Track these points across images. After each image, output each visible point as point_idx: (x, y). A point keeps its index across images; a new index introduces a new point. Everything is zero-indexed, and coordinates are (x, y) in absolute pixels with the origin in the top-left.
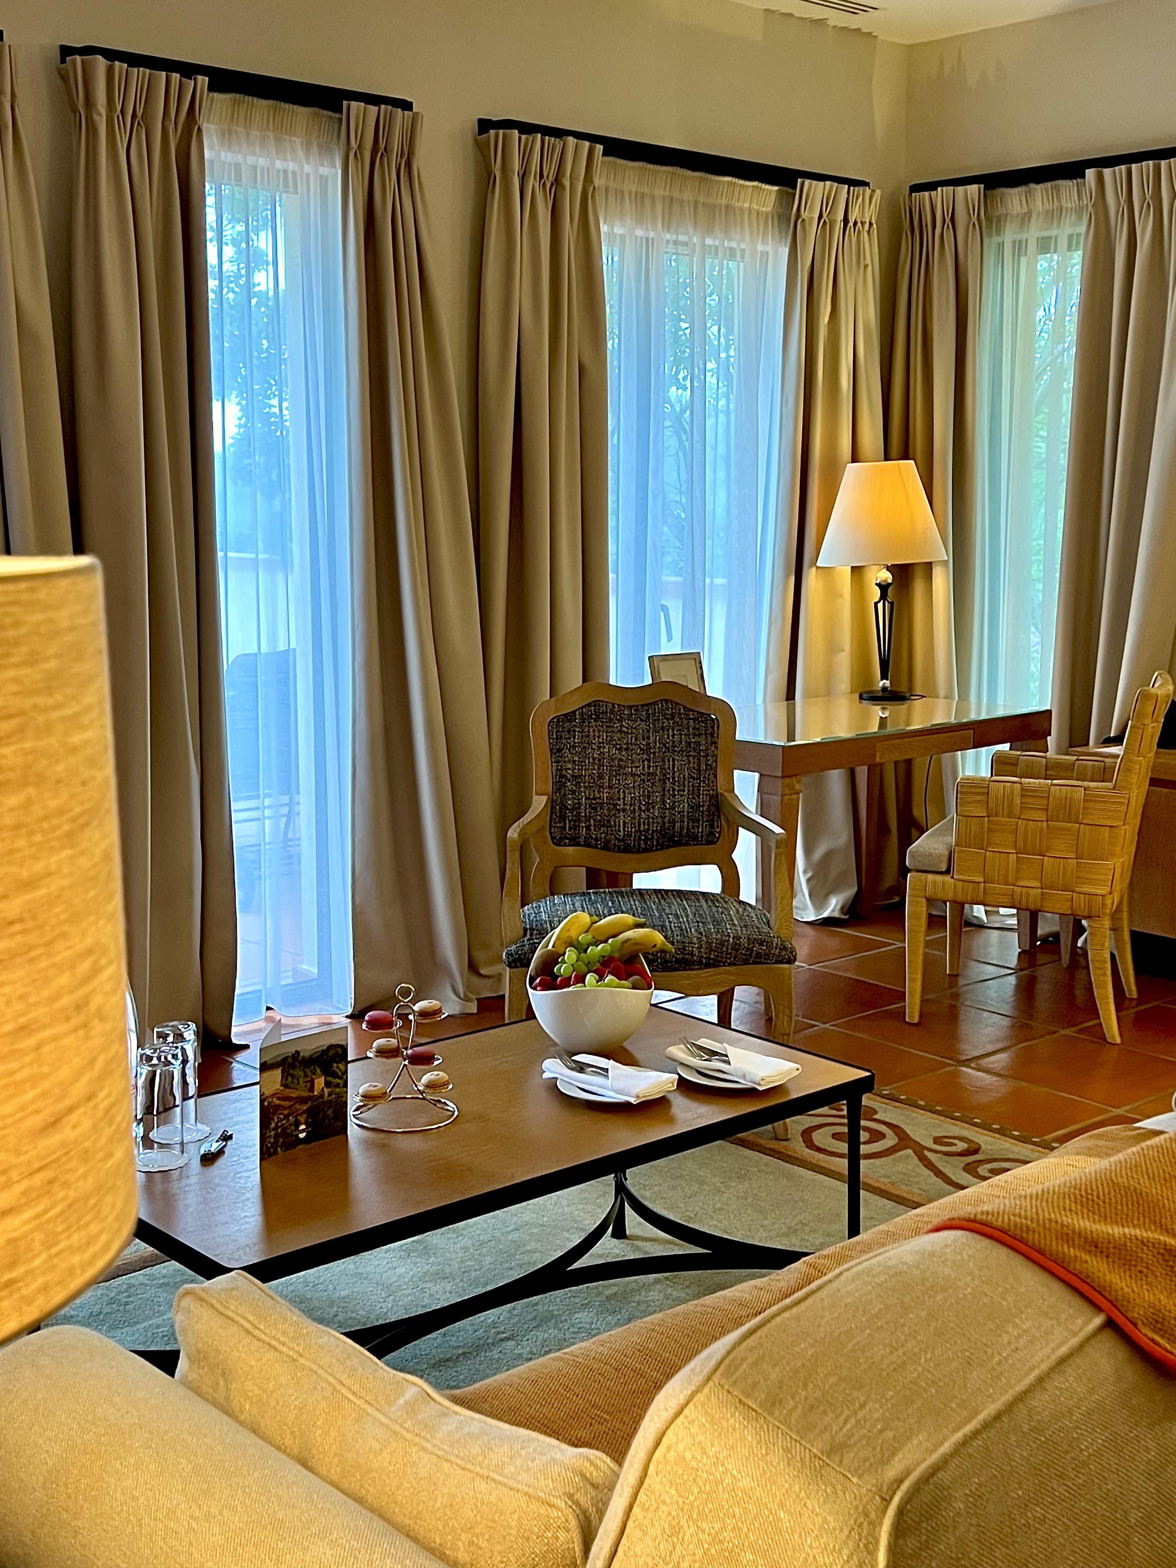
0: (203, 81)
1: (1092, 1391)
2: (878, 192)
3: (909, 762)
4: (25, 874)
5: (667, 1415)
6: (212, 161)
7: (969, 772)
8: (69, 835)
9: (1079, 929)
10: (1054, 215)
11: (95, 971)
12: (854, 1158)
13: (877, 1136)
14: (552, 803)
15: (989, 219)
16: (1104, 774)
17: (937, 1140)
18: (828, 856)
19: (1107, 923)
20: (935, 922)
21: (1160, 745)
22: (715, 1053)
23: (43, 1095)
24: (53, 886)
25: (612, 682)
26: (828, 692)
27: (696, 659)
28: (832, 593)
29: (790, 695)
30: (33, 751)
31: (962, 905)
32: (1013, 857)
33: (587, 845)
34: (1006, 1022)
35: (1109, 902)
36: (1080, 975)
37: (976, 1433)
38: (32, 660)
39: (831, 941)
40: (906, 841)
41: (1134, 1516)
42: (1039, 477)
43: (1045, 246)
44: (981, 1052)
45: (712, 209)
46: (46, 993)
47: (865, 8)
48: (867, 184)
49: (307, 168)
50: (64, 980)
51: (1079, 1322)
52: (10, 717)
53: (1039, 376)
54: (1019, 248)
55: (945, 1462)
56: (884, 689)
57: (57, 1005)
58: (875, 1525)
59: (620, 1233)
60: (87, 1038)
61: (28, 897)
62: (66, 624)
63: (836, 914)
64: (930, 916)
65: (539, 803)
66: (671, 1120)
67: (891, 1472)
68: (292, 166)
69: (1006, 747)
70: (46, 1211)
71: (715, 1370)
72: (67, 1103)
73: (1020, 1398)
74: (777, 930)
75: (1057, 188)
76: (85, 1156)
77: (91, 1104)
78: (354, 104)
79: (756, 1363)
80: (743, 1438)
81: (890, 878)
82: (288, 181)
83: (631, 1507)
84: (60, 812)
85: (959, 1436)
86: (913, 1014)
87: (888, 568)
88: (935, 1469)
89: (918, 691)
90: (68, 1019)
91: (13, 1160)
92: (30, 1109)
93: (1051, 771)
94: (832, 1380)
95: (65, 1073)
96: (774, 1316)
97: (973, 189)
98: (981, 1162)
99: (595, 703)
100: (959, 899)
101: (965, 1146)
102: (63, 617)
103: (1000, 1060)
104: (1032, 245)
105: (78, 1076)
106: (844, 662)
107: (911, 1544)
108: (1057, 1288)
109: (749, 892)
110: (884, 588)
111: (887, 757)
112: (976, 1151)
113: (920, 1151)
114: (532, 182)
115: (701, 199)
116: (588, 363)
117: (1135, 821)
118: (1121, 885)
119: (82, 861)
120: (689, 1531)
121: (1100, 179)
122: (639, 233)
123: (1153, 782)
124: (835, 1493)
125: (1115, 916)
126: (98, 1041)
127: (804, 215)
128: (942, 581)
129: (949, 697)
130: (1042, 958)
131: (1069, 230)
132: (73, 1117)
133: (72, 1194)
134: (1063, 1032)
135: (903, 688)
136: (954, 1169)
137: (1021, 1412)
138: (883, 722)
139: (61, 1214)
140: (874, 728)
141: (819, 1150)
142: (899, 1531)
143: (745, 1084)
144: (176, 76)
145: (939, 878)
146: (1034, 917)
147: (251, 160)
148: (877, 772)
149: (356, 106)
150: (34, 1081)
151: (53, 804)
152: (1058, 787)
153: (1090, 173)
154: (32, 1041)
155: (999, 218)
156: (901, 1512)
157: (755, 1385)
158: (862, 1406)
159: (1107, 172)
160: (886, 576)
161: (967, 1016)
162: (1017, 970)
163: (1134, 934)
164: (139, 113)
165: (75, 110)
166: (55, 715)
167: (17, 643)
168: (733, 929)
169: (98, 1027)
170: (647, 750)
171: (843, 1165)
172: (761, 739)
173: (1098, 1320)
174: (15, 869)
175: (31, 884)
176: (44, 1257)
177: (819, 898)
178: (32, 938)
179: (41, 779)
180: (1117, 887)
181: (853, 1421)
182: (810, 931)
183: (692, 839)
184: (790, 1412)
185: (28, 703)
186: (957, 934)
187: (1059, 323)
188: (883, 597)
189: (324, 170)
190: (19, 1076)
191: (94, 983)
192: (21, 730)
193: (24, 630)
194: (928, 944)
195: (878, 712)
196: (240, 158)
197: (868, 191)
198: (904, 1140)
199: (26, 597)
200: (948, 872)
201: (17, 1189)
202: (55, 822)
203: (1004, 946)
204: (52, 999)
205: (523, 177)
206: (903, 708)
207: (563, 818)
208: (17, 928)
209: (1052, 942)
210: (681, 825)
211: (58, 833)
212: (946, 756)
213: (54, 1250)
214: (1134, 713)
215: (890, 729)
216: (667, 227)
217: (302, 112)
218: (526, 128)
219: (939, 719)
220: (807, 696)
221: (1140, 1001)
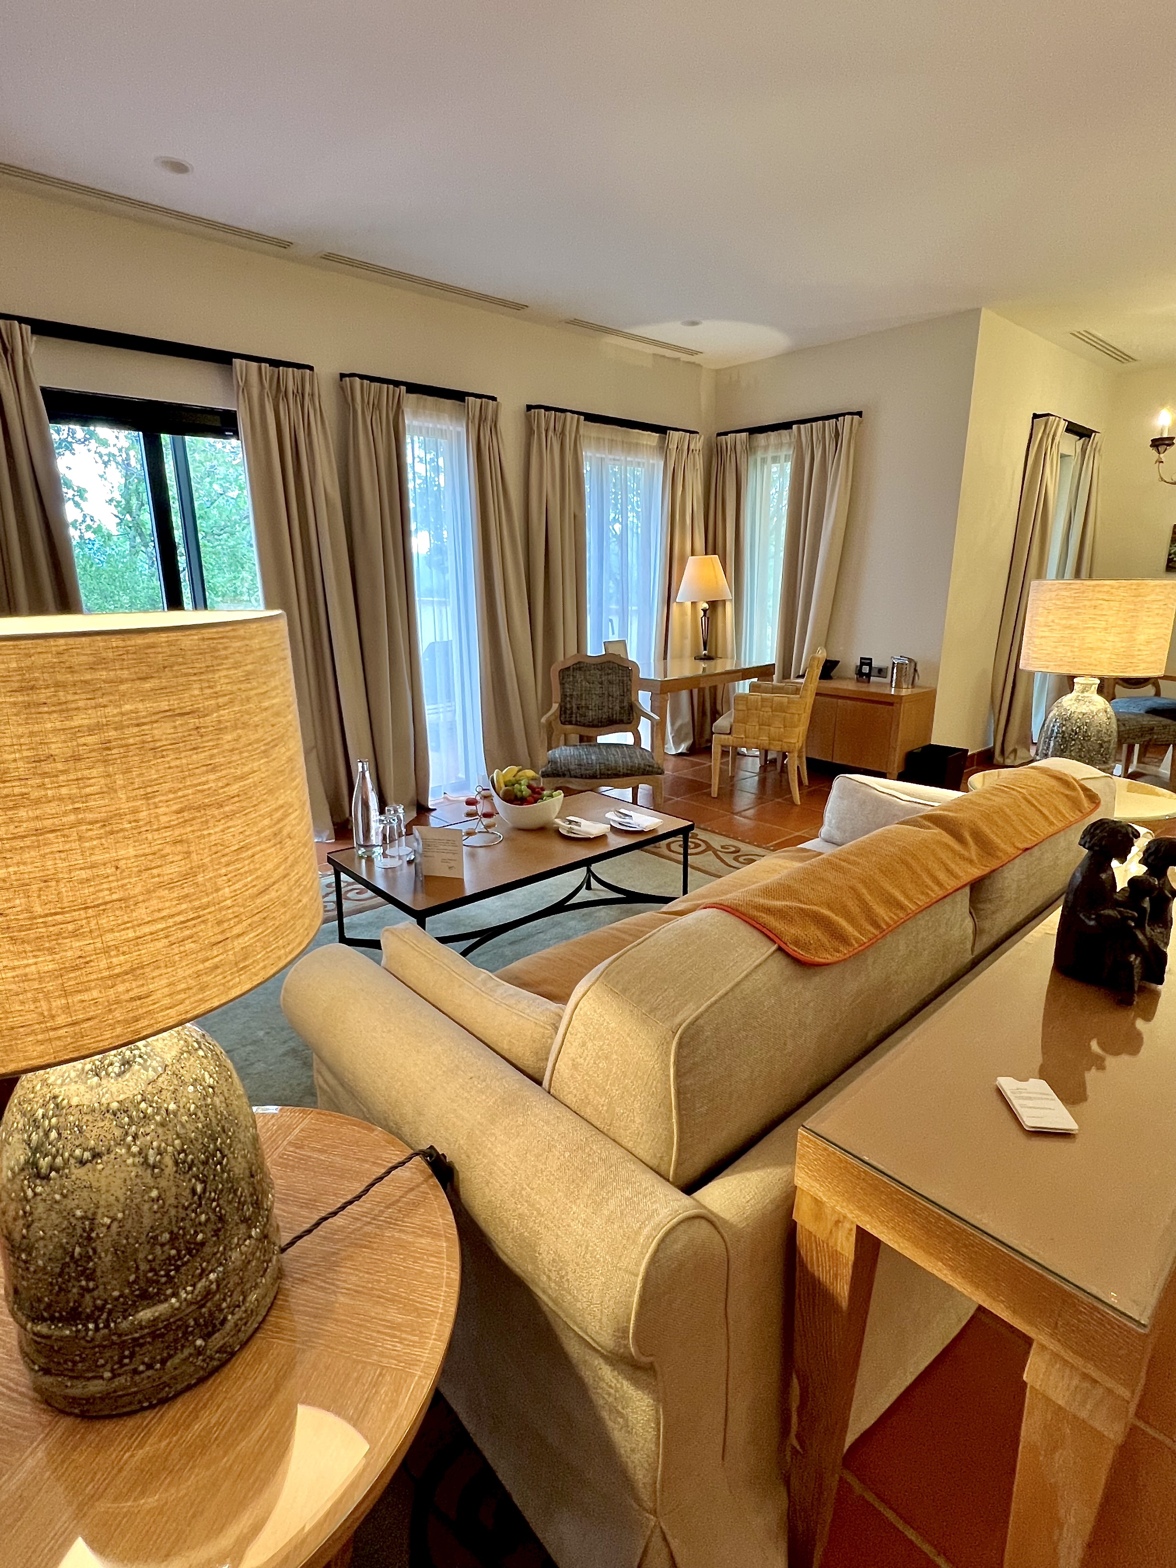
0: (403, 388)
1: (770, 980)
2: (702, 438)
3: (715, 687)
4: (239, 772)
5: (580, 995)
6: (409, 426)
7: (741, 691)
8: (265, 751)
9: (785, 756)
10: (780, 445)
11: (286, 815)
12: (686, 855)
13: (697, 846)
14: (561, 707)
15: (750, 448)
16: (797, 691)
17: (722, 847)
18: (681, 727)
19: (796, 755)
20: (725, 753)
21: (820, 678)
22: (627, 815)
23: (257, 878)
24: (256, 778)
25: (589, 654)
26: (681, 656)
27: (623, 643)
28: (683, 614)
29: (665, 658)
30: (240, 711)
31: (736, 748)
32: (757, 727)
33: (576, 724)
34: (753, 796)
35: (797, 745)
36: (785, 775)
37: (716, 1002)
38: (236, 666)
39: (681, 762)
40: (714, 720)
41: (789, 1032)
42: (771, 563)
43: (775, 460)
44: (743, 809)
45: (630, 444)
46: (256, 830)
47: (697, 353)
48: (697, 433)
49: (451, 428)
50: (267, 822)
51: (765, 949)
52: (225, 695)
53: (772, 519)
54: (764, 460)
55: (702, 1014)
56: (705, 655)
57: (263, 835)
58: (669, 1044)
59: (589, 888)
60: (281, 849)
61: (242, 784)
62: (258, 647)
63: (685, 751)
64: (723, 751)
65: (555, 706)
66: (607, 845)
67: (677, 1020)
68: (444, 427)
69: (755, 680)
70: (262, 932)
71: (600, 975)
72: (272, 880)
73: (738, 984)
74: (658, 760)
75: (780, 434)
76: (284, 904)
77: (286, 879)
78: (470, 398)
79: (618, 973)
80: (612, 1006)
81: (707, 736)
82: (442, 433)
83: (566, 1033)
84: (258, 741)
85: (709, 1003)
86: (715, 794)
87: (707, 602)
88: (697, 1019)
89: (719, 655)
90: (270, 841)
91: (242, 910)
92: (250, 886)
93: (774, 690)
94: (652, 979)
95: (270, 866)
96: (628, 951)
97: (744, 434)
98: (739, 856)
99: (579, 663)
100: (735, 745)
101: (734, 849)
102: (255, 643)
103: (750, 813)
104: (769, 459)
105: (277, 867)
106: (688, 643)
107: (685, 1052)
108: (756, 933)
109: (646, 744)
110: (705, 611)
111: (706, 685)
112: (738, 852)
113: (715, 852)
114: (551, 433)
115: (625, 440)
116: (577, 513)
117: (809, 711)
118: (802, 739)
119: (274, 764)
120: (589, 1045)
121: (799, 430)
122: (598, 455)
123: (817, 694)
124: (652, 1029)
125: (800, 751)
126: (289, 849)
127: (670, 447)
128: (729, 608)
129: (732, 658)
130: (769, 769)
131: (785, 453)
132: (276, 887)
133: (277, 923)
134: (777, 800)
135: (713, 654)
136: (729, 859)
137: (737, 991)
138: (704, 669)
139: (271, 932)
140: (700, 672)
141: (673, 852)
142: (680, 1045)
143: (639, 829)
144: (391, 387)
145: (726, 737)
146: (766, 752)
147: (426, 424)
148: (701, 691)
149: (471, 399)
150: (250, 872)
151: (253, 737)
152: (777, 698)
153: (795, 427)
154: (250, 853)
155: (755, 448)
156: (681, 1038)
157: (618, 982)
158: (666, 990)
159: (802, 426)
160: (706, 606)
161: (737, 793)
162: (759, 774)
163: (807, 759)
164: (376, 403)
165: (347, 403)
166: (253, 693)
167: (226, 658)
168: (638, 761)
169: (289, 842)
170: (601, 683)
171: (681, 858)
172: (652, 678)
173: (775, 947)
174: (233, 770)
175: (242, 777)
176: (263, 953)
177: (677, 744)
178: (244, 804)
179: (245, 725)
180: (801, 739)
181: (661, 998)
182: (673, 759)
183: (621, 722)
184: (633, 994)
185: (235, 688)
186: (734, 760)
187: (780, 493)
188: (705, 615)
189: (459, 429)
190: (242, 871)
191: (286, 821)
192: (231, 702)
193: (231, 650)
194: (721, 763)
195: (703, 664)
196: (421, 424)
197: (698, 436)
198: (709, 847)
199: (232, 634)
200: (730, 734)
201: (245, 924)
202: (255, 746)
203: (753, 763)
204: (259, 832)
205: (547, 431)
206: (712, 663)
207: (565, 713)
208: (236, 799)
209: (774, 762)
210: (616, 717)
211: (258, 751)
212: (731, 684)
213: (268, 950)
214: (810, 666)
215: (707, 672)
216: (610, 452)
217: (448, 402)
218: (548, 409)
219: (728, 668)
220: (672, 658)
221: (809, 787)
